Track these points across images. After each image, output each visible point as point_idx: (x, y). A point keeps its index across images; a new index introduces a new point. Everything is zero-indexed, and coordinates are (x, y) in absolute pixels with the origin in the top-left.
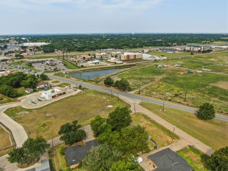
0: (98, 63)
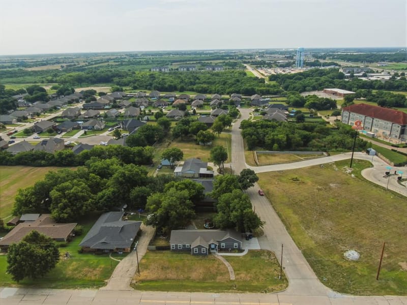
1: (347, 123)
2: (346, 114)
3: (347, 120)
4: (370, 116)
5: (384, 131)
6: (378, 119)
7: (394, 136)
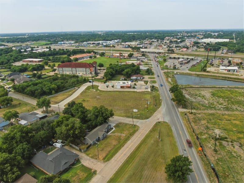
0: (234, 71)
1: (62, 73)
2: (61, 69)
3: (62, 72)
4: (74, 67)
5: (83, 73)
6: (78, 68)
7: (88, 74)
